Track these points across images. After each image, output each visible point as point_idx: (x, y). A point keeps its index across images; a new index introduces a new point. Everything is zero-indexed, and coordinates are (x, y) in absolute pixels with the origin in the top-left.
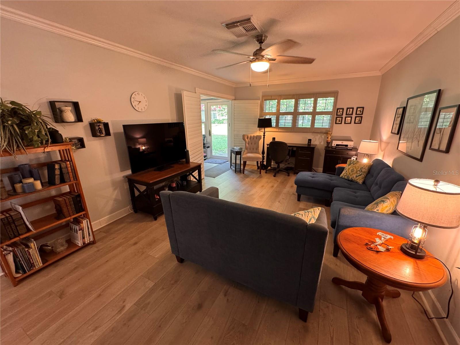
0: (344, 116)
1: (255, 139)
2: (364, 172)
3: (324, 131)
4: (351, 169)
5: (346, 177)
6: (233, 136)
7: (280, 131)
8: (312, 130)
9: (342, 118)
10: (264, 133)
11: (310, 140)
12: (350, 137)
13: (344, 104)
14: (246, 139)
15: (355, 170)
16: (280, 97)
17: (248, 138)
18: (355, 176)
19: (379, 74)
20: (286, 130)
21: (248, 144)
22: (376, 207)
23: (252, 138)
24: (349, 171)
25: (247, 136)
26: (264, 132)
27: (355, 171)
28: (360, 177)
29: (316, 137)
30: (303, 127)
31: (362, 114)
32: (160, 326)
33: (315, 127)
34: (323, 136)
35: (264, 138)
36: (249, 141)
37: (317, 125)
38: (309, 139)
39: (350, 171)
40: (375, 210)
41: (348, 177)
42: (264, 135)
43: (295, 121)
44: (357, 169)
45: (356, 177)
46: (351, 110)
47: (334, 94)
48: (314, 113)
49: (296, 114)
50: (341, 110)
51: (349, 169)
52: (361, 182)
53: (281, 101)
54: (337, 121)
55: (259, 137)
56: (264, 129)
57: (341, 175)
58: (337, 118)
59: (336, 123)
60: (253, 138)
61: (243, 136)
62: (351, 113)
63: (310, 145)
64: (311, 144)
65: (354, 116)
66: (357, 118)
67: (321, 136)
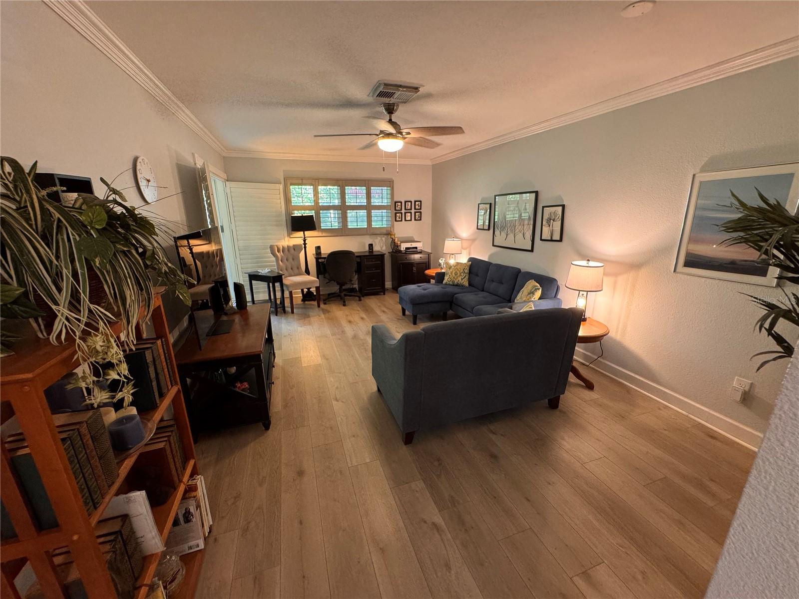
0: (403, 211)
1: (292, 251)
2: (467, 273)
3: (385, 232)
4: (454, 272)
5: (451, 283)
6: (238, 250)
7: (324, 235)
8: (369, 231)
9: (402, 213)
10: (305, 241)
11: (371, 246)
12: (413, 237)
13: (401, 197)
14: (277, 253)
15: (458, 272)
16: (315, 181)
17: (280, 250)
18: (460, 279)
19: (430, 163)
20: (332, 232)
21: (281, 261)
22: (533, 296)
23: (286, 250)
24: (452, 276)
25: (277, 247)
26: (304, 238)
27: (459, 274)
28: (465, 279)
29: (375, 240)
30: (358, 227)
31: (421, 209)
32: (495, 498)
33: (373, 226)
34: (384, 239)
35: (305, 248)
36: (282, 257)
37: (375, 225)
38: (369, 245)
39: (453, 274)
40: (533, 299)
41: (453, 282)
42: (305, 244)
43: (344, 219)
44: (460, 271)
45: (462, 279)
46: (410, 203)
47: (389, 183)
48: (369, 208)
49: (343, 208)
50: (399, 204)
51: (452, 273)
52: (466, 284)
53: (320, 187)
54: (397, 218)
55: (296, 248)
56: (304, 234)
57: (444, 282)
58: (396, 213)
59: (396, 221)
60: (288, 250)
61: (270, 247)
62: (409, 207)
63: (372, 252)
64: (374, 250)
65: (413, 211)
66: (417, 214)
67: (381, 239)
